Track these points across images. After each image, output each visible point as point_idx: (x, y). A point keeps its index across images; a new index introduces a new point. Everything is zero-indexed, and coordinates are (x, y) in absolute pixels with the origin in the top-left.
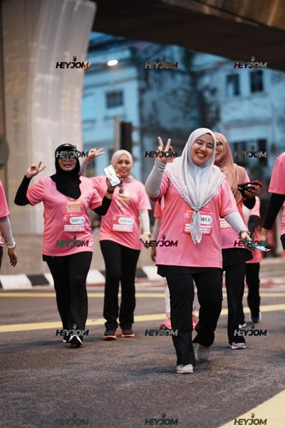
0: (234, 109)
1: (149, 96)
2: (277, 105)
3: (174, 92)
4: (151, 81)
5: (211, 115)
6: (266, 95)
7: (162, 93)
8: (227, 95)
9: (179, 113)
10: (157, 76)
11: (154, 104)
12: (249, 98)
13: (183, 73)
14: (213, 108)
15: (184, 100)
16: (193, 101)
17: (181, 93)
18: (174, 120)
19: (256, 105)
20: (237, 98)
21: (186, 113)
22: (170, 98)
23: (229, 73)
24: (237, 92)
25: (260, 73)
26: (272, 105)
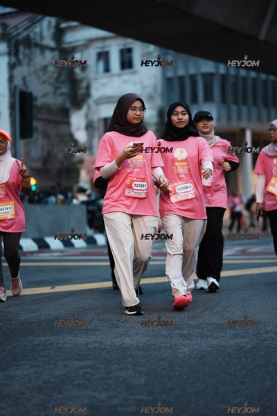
0: (104, 85)
1: (19, 72)
2: (146, 82)
3: (45, 68)
4: (21, 56)
5: (82, 91)
6: (135, 73)
7: (32, 69)
8: (97, 72)
9: (50, 89)
10: (27, 51)
11: (24, 78)
12: (119, 75)
13: (52, 49)
14: (84, 84)
15: (55, 75)
16: (63, 77)
17: (51, 69)
18: (45, 95)
19: (126, 82)
20: (107, 74)
21: (57, 88)
22: (41, 73)
23: (99, 50)
24: (107, 69)
25: (130, 50)
26: (141, 82)
